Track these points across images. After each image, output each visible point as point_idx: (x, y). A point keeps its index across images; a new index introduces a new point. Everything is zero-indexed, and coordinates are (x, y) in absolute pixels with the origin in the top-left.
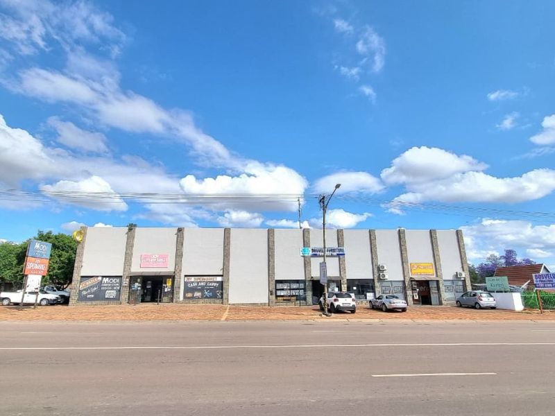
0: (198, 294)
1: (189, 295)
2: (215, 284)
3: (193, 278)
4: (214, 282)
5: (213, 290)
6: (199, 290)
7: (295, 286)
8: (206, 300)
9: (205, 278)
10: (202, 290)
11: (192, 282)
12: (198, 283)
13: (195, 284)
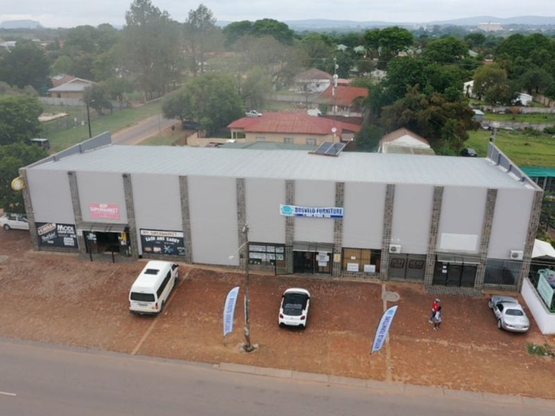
0: (157, 249)
1: (148, 249)
2: (175, 241)
3: (150, 232)
4: (175, 238)
5: (174, 246)
6: (158, 246)
7: (271, 249)
8: (166, 255)
9: (163, 232)
10: (161, 244)
11: (150, 236)
12: (156, 237)
13: (153, 239)
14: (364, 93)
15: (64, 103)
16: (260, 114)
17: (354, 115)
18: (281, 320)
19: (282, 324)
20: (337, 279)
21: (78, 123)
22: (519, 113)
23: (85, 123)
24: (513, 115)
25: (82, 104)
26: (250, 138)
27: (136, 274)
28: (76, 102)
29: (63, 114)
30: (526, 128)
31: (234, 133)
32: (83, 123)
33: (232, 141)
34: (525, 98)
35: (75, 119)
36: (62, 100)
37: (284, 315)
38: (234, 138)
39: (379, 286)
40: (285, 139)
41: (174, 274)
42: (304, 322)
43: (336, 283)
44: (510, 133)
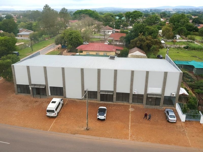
14: (124, 35)
15: (23, 39)
16: (88, 43)
17: (121, 44)
18: (98, 117)
19: (98, 118)
20: (115, 103)
21: (28, 47)
22: (176, 42)
23: (30, 46)
24: (174, 42)
25: (29, 39)
26: (84, 53)
27: (49, 103)
28: (27, 38)
29: (23, 43)
30: (178, 47)
31: (79, 51)
32: (30, 47)
33: (78, 54)
34: (178, 36)
35: (27, 45)
36: (22, 38)
37: (99, 116)
38: (79, 53)
39: (129, 106)
40: (96, 53)
41: (62, 102)
42: (105, 118)
43: (115, 105)
44: (173, 49)
